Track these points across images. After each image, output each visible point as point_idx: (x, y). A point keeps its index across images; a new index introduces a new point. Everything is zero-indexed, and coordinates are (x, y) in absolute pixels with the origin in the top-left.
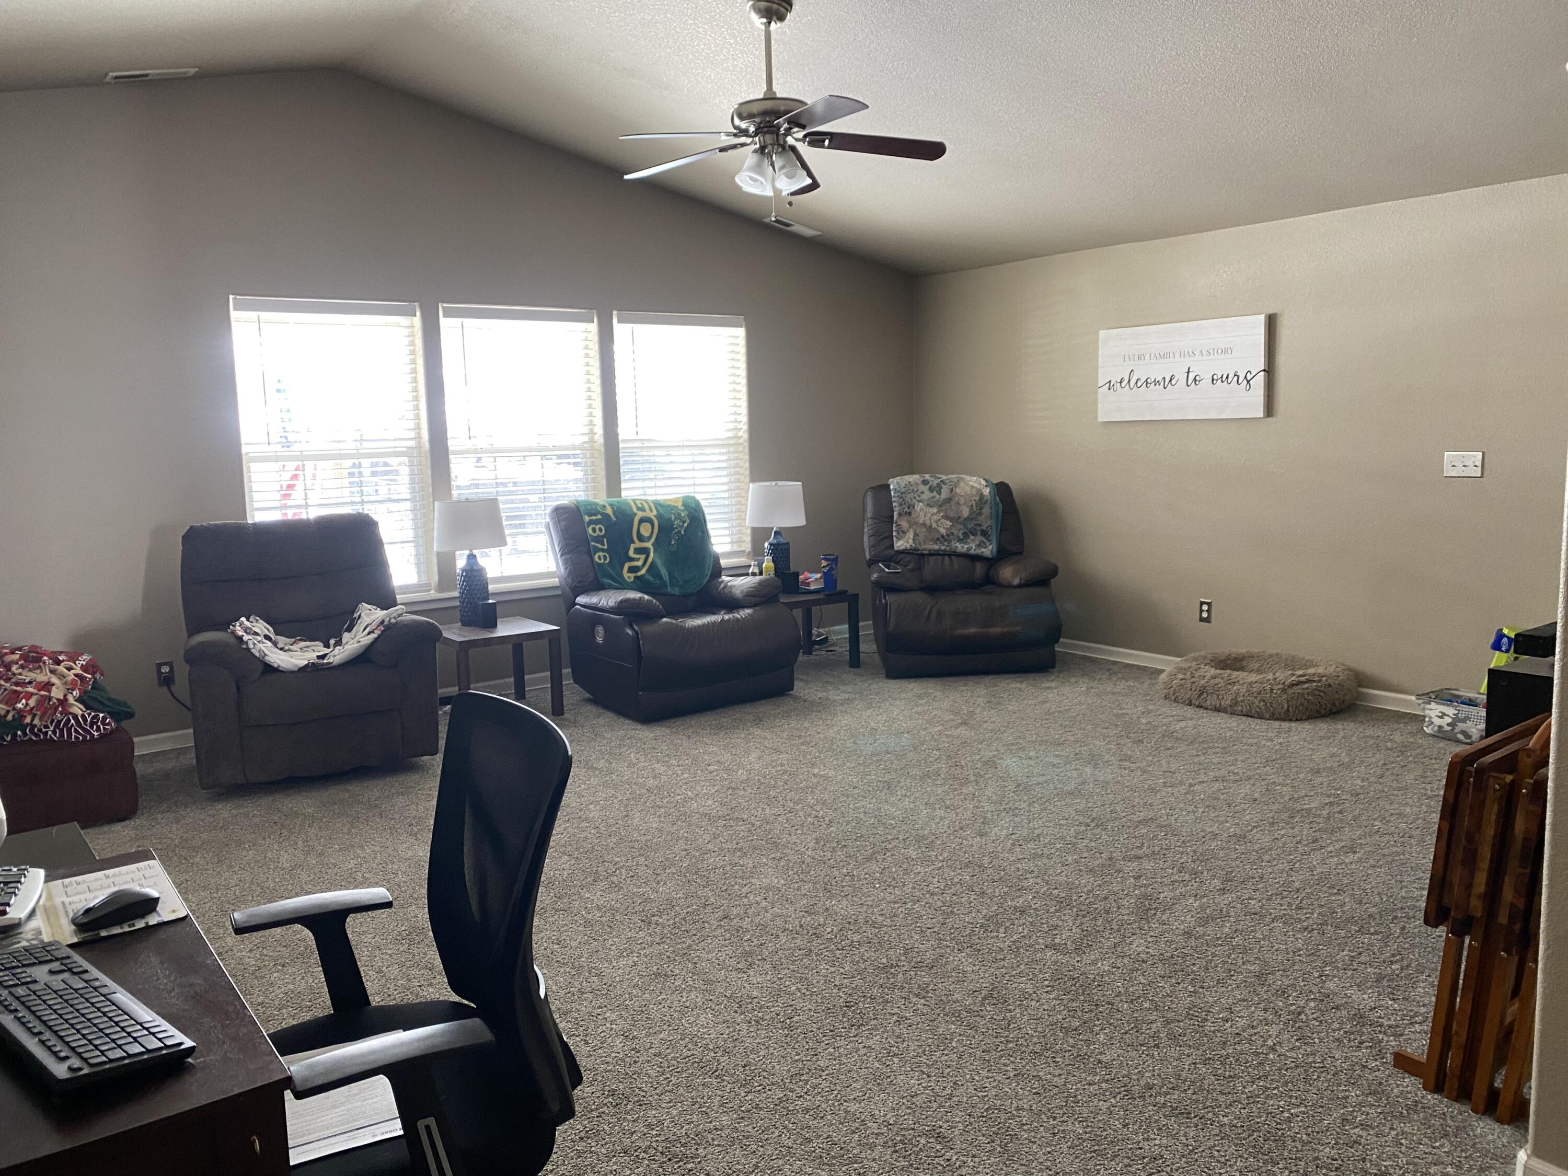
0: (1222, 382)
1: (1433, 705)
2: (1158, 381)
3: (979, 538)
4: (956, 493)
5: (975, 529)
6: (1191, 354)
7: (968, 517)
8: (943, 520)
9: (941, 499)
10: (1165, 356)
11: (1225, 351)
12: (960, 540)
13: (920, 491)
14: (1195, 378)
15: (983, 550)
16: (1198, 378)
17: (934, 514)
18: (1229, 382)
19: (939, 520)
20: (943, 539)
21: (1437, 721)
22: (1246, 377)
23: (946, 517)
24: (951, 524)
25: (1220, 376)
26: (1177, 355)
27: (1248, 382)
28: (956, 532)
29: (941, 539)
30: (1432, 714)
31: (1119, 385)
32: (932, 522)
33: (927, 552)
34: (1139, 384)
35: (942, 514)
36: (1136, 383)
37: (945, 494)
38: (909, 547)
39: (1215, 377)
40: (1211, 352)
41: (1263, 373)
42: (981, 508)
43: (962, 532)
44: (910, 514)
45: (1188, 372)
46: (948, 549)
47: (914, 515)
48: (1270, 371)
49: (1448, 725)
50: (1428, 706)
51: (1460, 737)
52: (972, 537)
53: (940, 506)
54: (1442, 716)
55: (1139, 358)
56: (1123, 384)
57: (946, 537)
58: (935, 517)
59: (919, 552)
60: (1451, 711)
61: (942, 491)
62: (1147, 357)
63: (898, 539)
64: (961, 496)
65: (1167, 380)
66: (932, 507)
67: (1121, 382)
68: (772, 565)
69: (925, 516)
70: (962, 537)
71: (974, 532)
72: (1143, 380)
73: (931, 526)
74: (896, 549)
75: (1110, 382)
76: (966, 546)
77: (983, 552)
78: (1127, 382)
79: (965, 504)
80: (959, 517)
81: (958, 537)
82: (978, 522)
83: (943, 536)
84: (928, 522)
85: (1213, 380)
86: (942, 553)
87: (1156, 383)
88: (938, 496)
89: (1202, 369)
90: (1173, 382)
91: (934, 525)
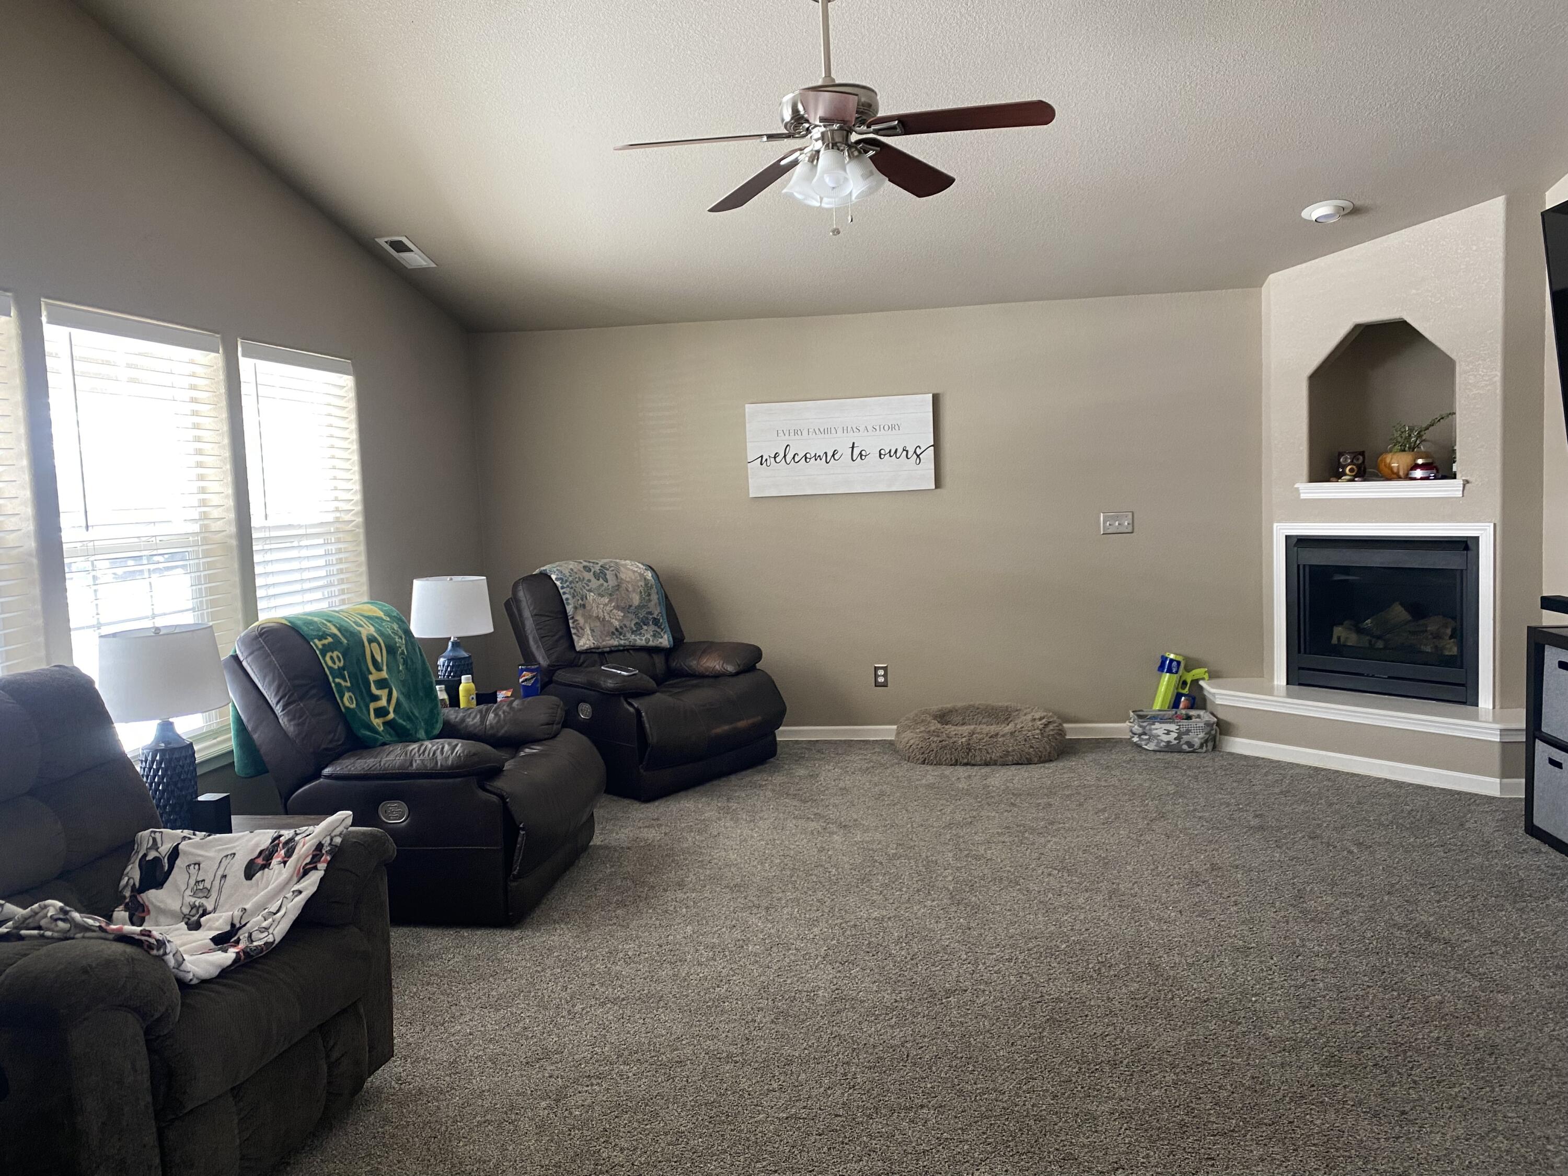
0: (891, 456)
1: (1157, 725)
2: (819, 456)
3: (652, 628)
4: (622, 579)
5: (647, 618)
6: (855, 430)
7: (639, 606)
8: (615, 611)
9: (610, 587)
10: (827, 431)
11: (892, 428)
12: (633, 632)
13: (586, 579)
14: (861, 453)
15: (660, 640)
16: (863, 453)
17: (606, 605)
18: (898, 456)
19: (611, 611)
20: (618, 632)
21: (1165, 738)
22: (915, 452)
23: (617, 607)
24: (622, 614)
25: (888, 451)
26: (840, 431)
27: (918, 456)
28: (628, 623)
29: (616, 633)
30: (1160, 732)
31: (773, 460)
32: (606, 614)
33: (608, 649)
34: (797, 459)
35: (613, 604)
36: (794, 458)
37: (612, 582)
38: (592, 646)
39: (882, 452)
40: (877, 428)
41: (932, 448)
42: (649, 595)
43: (634, 622)
44: (584, 606)
45: (853, 447)
46: (627, 643)
47: (588, 608)
48: (937, 445)
49: (1175, 739)
50: (1153, 727)
51: (1185, 747)
52: (645, 627)
53: (611, 595)
54: (1168, 732)
55: (796, 433)
56: (778, 459)
57: (620, 630)
58: (608, 608)
59: (600, 650)
60: (1173, 727)
61: (608, 577)
62: (805, 433)
63: (580, 637)
64: (628, 582)
65: (830, 455)
66: (602, 596)
67: (775, 458)
68: (473, 685)
69: (597, 607)
70: (635, 629)
71: (646, 622)
72: (801, 454)
73: (604, 618)
74: (578, 649)
75: (762, 457)
76: (644, 638)
77: (661, 643)
78: (784, 456)
79: (634, 591)
80: (630, 606)
81: (631, 629)
82: (650, 610)
83: (617, 630)
84: (601, 615)
85: (880, 454)
86: (622, 648)
87: (816, 457)
88: (605, 584)
89: (870, 444)
90: (837, 457)
91: (607, 618)
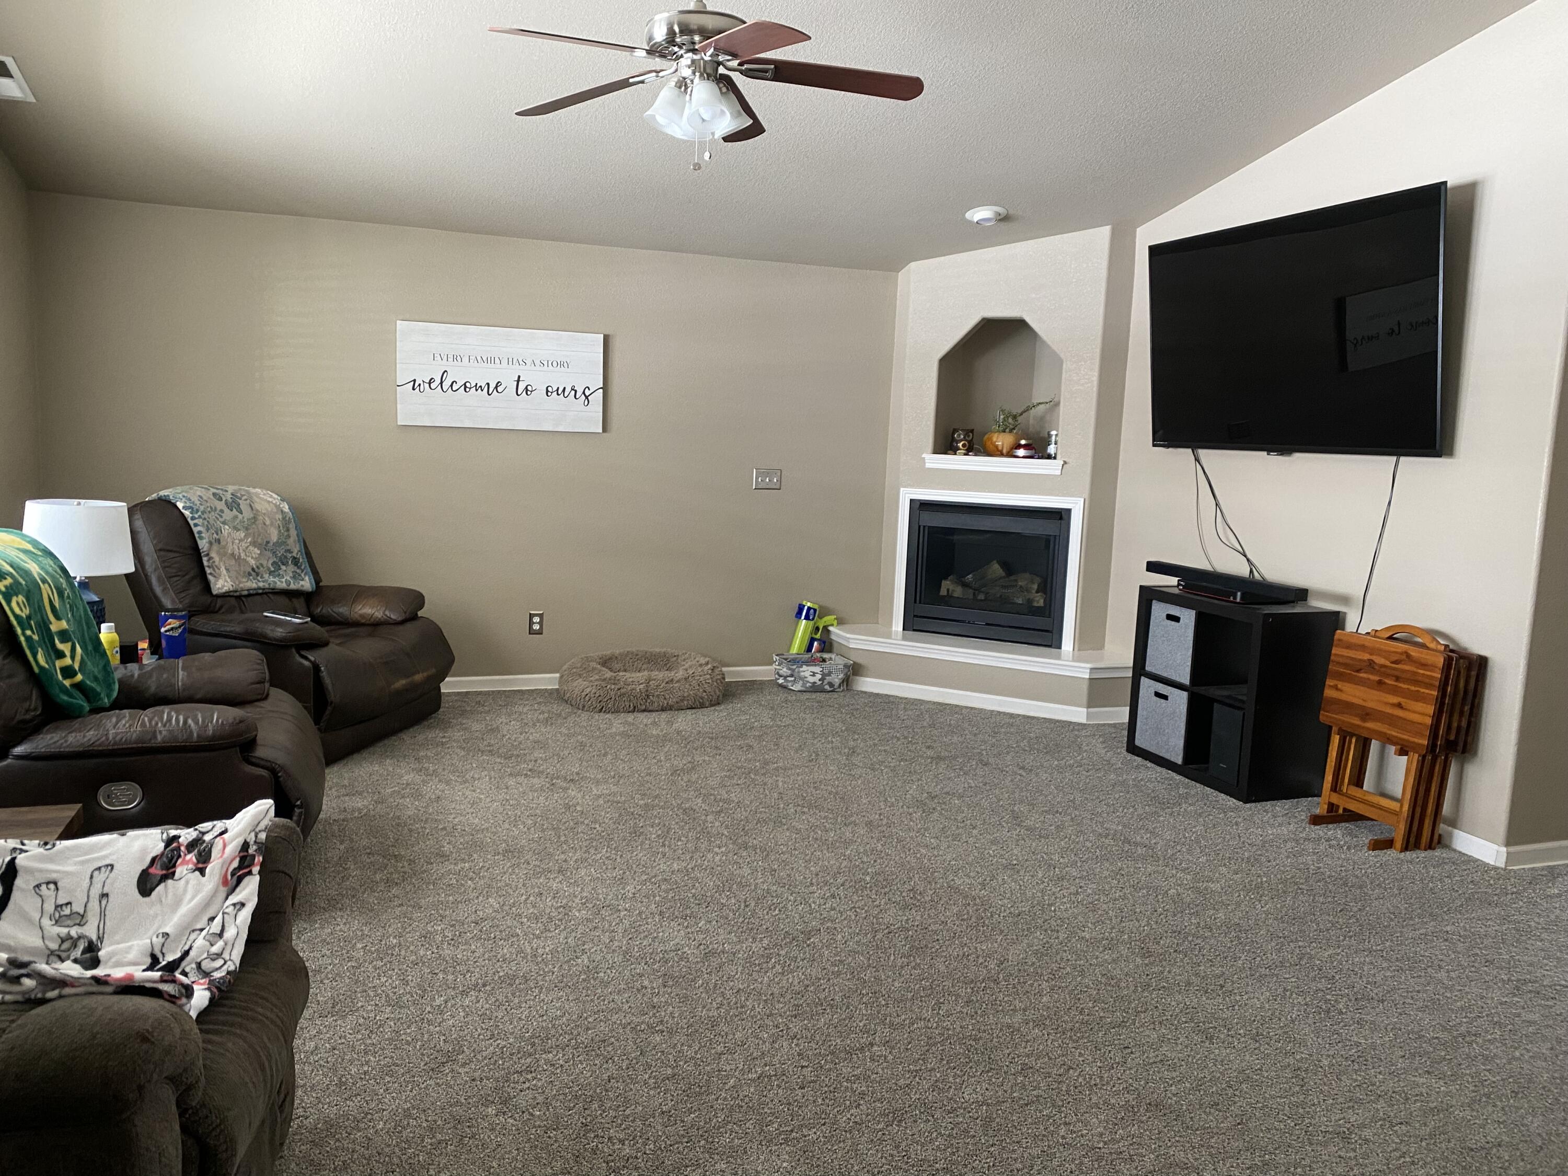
0: (558, 394)
1: (805, 668)
2: (481, 387)
3: (291, 568)
4: (257, 510)
5: (286, 557)
6: (521, 362)
7: (277, 542)
8: (251, 548)
9: (245, 519)
10: (491, 360)
11: (561, 364)
12: (271, 573)
13: (218, 509)
14: (526, 388)
15: (302, 583)
16: (529, 388)
17: (241, 540)
18: (566, 396)
19: (247, 548)
20: (255, 572)
21: (812, 679)
22: (584, 393)
23: (254, 544)
24: (259, 552)
25: (555, 389)
26: (505, 362)
27: (587, 397)
28: (265, 563)
29: (253, 573)
30: (807, 674)
31: (427, 386)
32: (241, 551)
33: (246, 593)
34: (455, 388)
35: (250, 539)
36: (451, 386)
37: (247, 514)
38: (231, 589)
39: (550, 389)
40: (545, 363)
41: (601, 390)
42: (288, 530)
43: (271, 562)
44: (218, 541)
45: (518, 381)
46: (267, 586)
47: (223, 543)
48: (605, 388)
49: (820, 680)
50: (801, 669)
51: (827, 687)
52: (283, 568)
53: (247, 529)
54: (814, 674)
55: (455, 358)
56: (433, 386)
57: (256, 569)
58: (244, 545)
59: (238, 594)
60: (817, 669)
61: (241, 507)
62: (466, 359)
63: (217, 577)
64: (264, 514)
65: (492, 386)
66: (238, 530)
67: (430, 383)
68: (115, 636)
69: (233, 543)
70: (273, 569)
71: (285, 561)
72: (460, 383)
73: (239, 556)
74: (215, 592)
75: (415, 381)
76: (284, 580)
77: (302, 586)
78: (441, 382)
79: (272, 524)
80: (268, 542)
81: (269, 569)
82: (288, 548)
83: (253, 569)
84: (236, 552)
85: (547, 391)
86: (260, 591)
87: (477, 388)
88: (240, 516)
89: (537, 379)
90: (500, 389)
91: (243, 555)
